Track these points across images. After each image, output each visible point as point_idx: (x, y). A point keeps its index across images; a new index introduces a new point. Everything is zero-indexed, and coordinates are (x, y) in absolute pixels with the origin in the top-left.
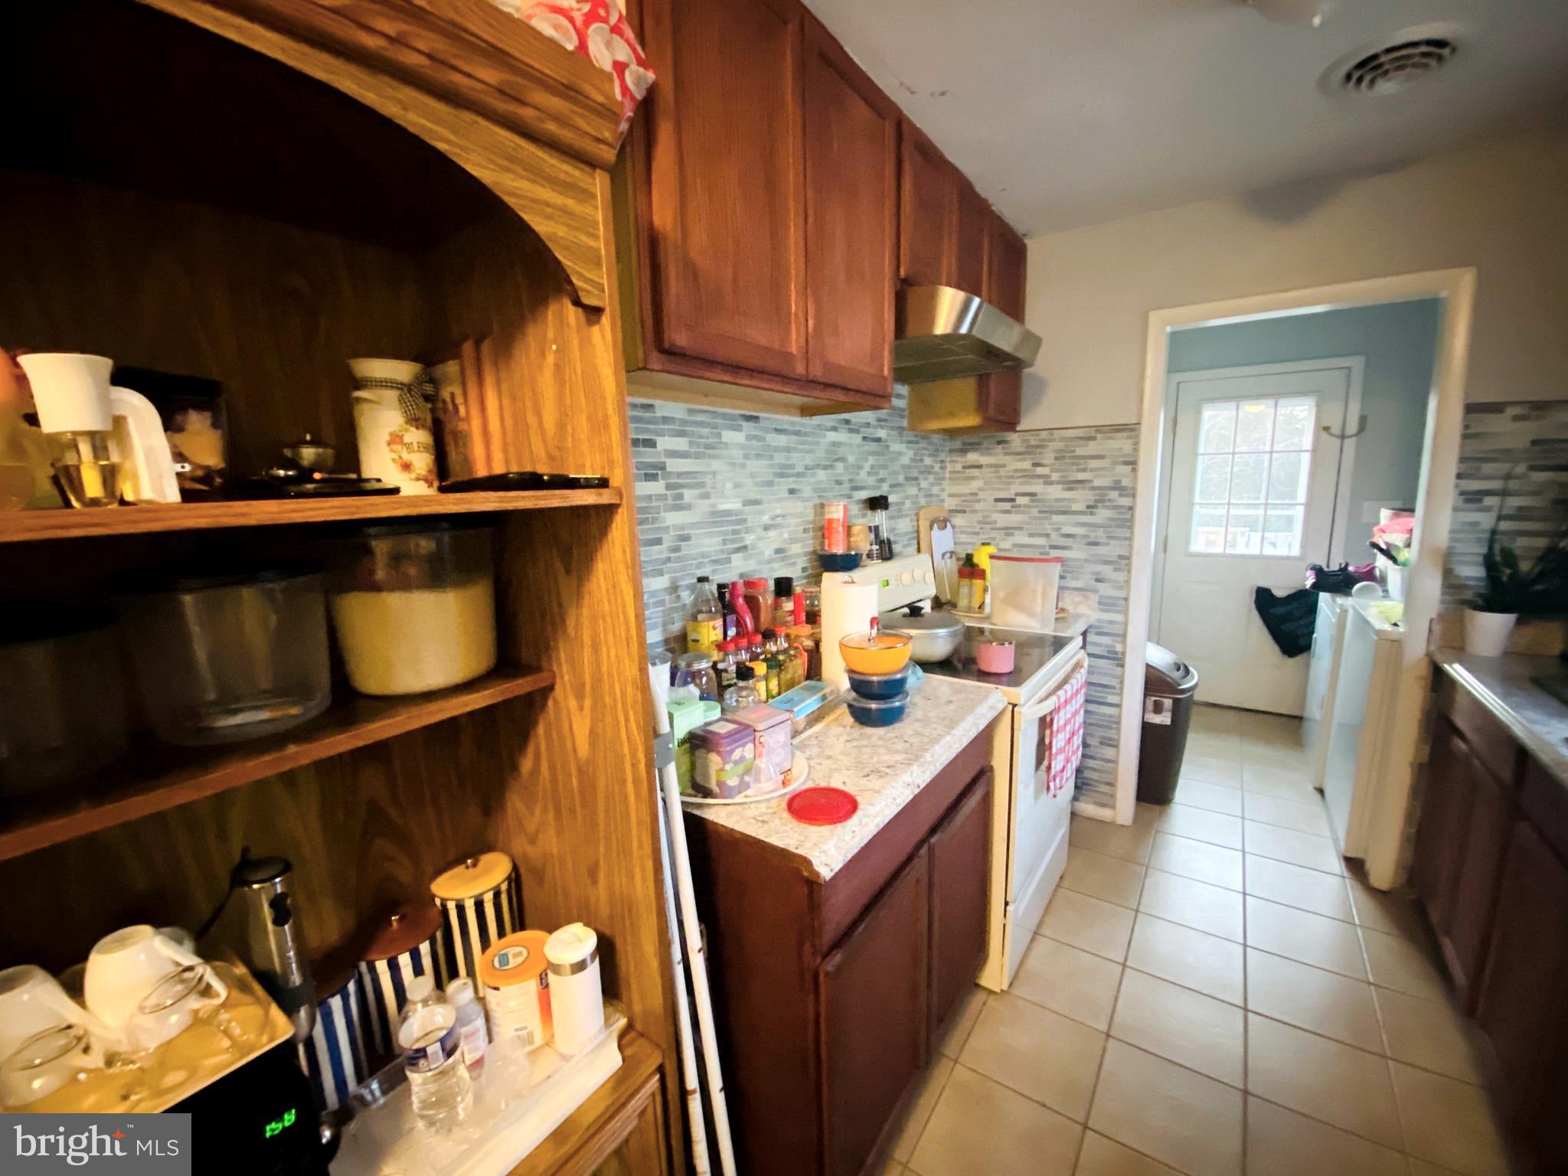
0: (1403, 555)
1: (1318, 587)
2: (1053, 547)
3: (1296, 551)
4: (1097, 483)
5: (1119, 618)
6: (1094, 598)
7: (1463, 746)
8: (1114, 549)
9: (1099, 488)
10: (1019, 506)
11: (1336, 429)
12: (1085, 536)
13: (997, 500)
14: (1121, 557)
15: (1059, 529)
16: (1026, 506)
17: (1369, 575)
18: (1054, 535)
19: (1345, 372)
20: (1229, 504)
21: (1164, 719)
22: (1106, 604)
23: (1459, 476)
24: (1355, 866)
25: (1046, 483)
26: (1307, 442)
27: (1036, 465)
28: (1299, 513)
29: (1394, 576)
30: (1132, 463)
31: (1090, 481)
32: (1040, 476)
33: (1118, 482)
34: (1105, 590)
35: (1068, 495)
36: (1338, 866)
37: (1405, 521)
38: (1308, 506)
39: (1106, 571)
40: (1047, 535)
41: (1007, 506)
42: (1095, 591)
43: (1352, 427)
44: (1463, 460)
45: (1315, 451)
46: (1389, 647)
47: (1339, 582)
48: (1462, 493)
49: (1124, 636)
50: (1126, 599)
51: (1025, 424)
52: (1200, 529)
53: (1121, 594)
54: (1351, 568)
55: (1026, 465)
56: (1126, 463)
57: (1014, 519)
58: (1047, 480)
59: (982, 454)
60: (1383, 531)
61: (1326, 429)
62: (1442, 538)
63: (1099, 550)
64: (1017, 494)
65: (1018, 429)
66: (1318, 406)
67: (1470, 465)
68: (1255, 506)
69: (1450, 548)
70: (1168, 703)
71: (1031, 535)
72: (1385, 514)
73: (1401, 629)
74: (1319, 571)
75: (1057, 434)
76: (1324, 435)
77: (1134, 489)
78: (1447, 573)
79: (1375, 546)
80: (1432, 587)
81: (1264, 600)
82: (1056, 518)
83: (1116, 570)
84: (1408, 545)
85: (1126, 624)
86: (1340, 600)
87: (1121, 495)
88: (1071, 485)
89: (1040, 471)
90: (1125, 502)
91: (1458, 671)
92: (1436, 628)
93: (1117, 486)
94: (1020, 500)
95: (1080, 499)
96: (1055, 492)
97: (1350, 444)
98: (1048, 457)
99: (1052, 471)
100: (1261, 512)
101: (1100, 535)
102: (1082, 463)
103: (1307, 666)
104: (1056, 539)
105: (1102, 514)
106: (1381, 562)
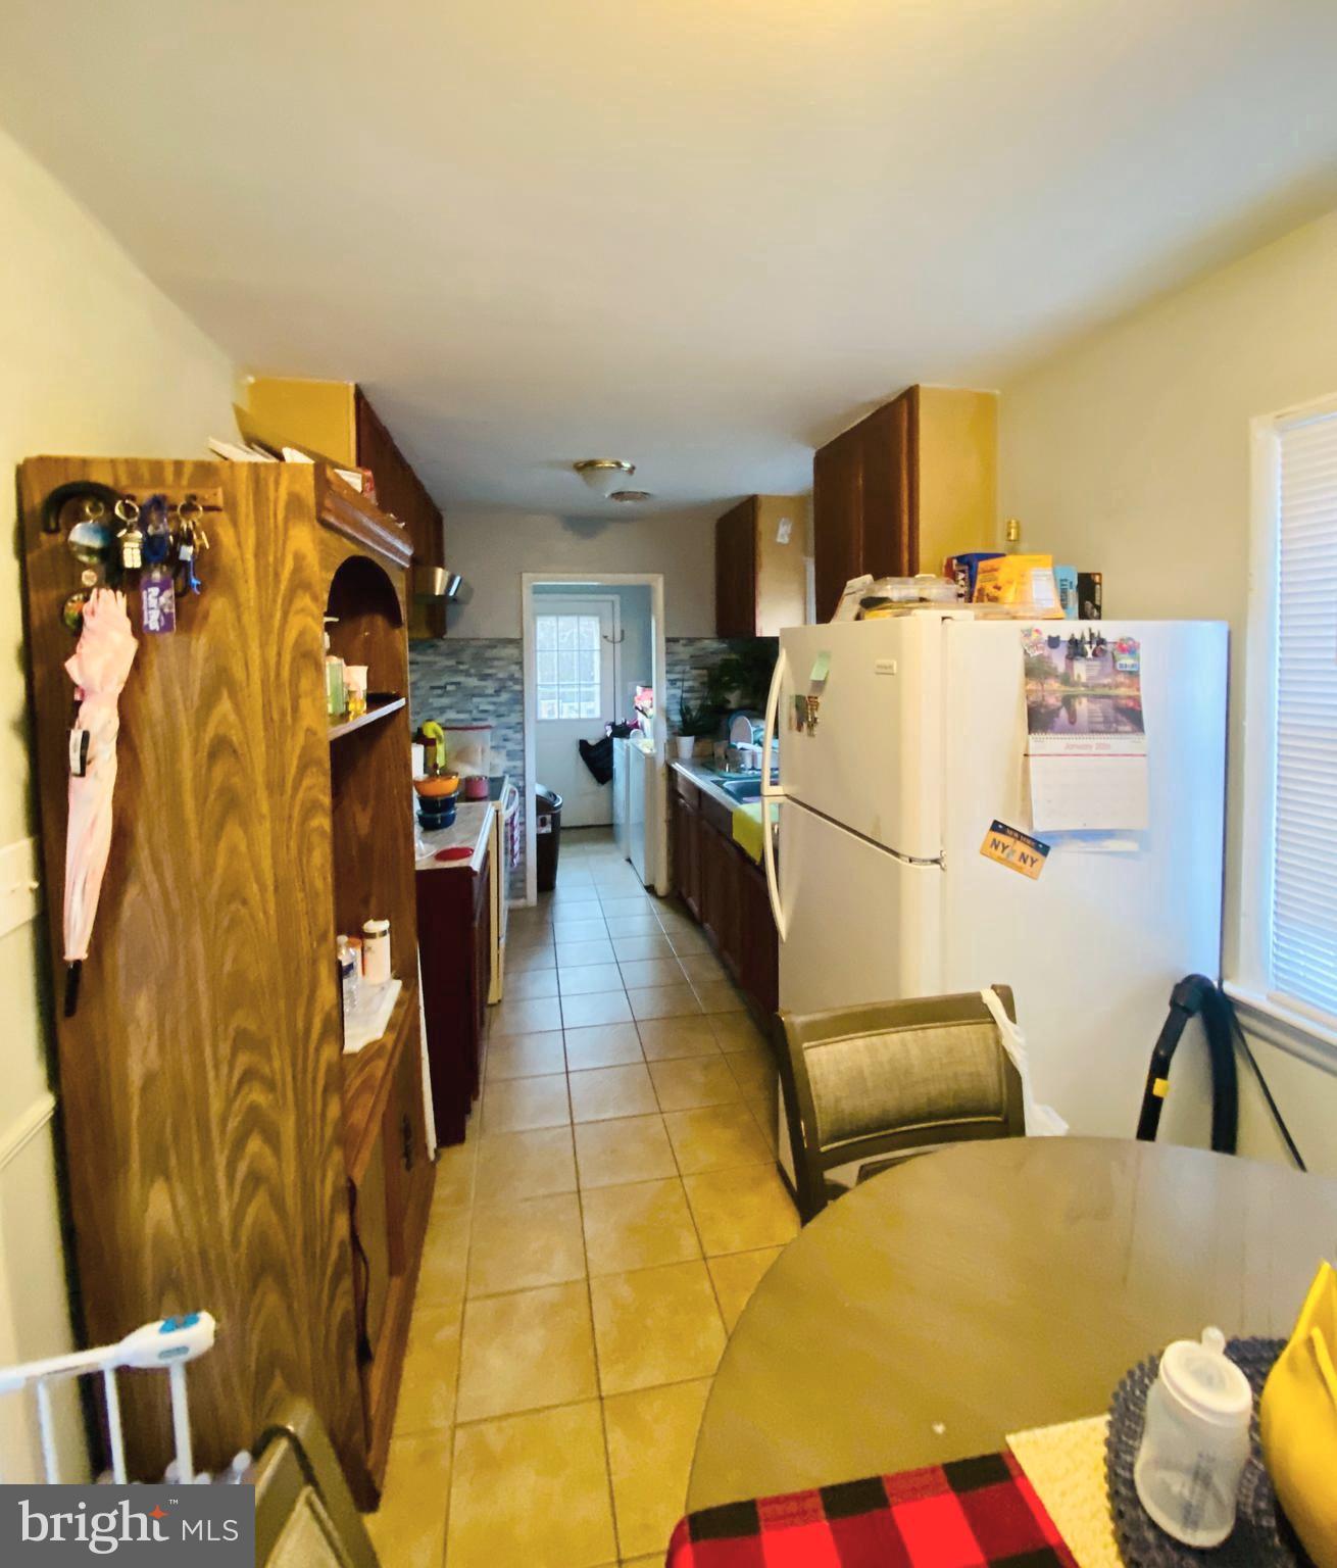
0: (651, 712)
1: (613, 735)
2: (475, 720)
3: (597, 714)
4: (501, 675)
5: (519, 763)
6: (504, 752)
7: (683, 801)
8: (514, 719)
9: (501, 679)
10: (449, 691)
11: (610, 637)
12: (495, 711)
13: (433, 688)
14: (519, 723)
15: (478, 707)
16: (453, 691)
17: (636, 726)
18: (475, 712)
19: (610, 604)
20: (558, 685)
21: (547, 829)
22: (510, 755)
23: (667, 672)
24: (650, 889)
25: (466, 676)
26: (597, 646)
27: (459, 663)
28: (597, 689)
29: (647, 724)
30: (520, 664)
31: (495, 674)
32: (462, 671)
33: (513, 675)
34: (510, 746)
35: (483, 683)
36: (643, 892)
37: (648, 692)
38: (601, 684)
39: (510, 733)
40: (471, 712)
41: (439, 692)
42: (504, 747)
43: (618, 637)
44: (668, 665)
45: (601, 651)
46: (650, 760)
47: (622, 731)
48: (669, 680)
49: (523, 775)
50: (523, 751)
51: (450, 634)
52: (542, 702)
53: (519, 748)
54: (628, 723)
55: (451, 662)
56: (517, 663)
57: (445, 701)
58: (467, 674)
59: (419, 654)
60: (639, 699)
61: (605, 637)
62: (664, 702)
63: (503, 719)
64: (447, 684)
65: (445, 637)
66: (600, 622)
67: (671, 666)
68: (573, 686)
69: (668, 707)
70: (549, 817)
71: (458, 712)
72: (639, 689)
73: (654, 751)
74: (613, 725)
75: (473, 643)
76: (604, 640)
77: (522, 679)
78: (668, 719)
79: (637, 708)
80: (663, 728)
81: (584, 747)
82: (475, 700)
83: (516, 732)
84: (651, 707)
85: (524, 767)
86: (625, 741)
87: (515, 684)
88: (484, 677)
89: (461, 667)
90: (517, 688)
91: (677, 766)
92: (667, 747)
93: (512, 678)
94: (449, 688)
95: (490, 686)
96: (473, 682)
97: (618, 646)
98: (466, 656)
99: (471, 667)
100: (576, 690)
101: (503, 710)
102: (489, 663)
103: (612, 787)
104: (475, 714)
105: (504, 697)
106: (640, 717)
